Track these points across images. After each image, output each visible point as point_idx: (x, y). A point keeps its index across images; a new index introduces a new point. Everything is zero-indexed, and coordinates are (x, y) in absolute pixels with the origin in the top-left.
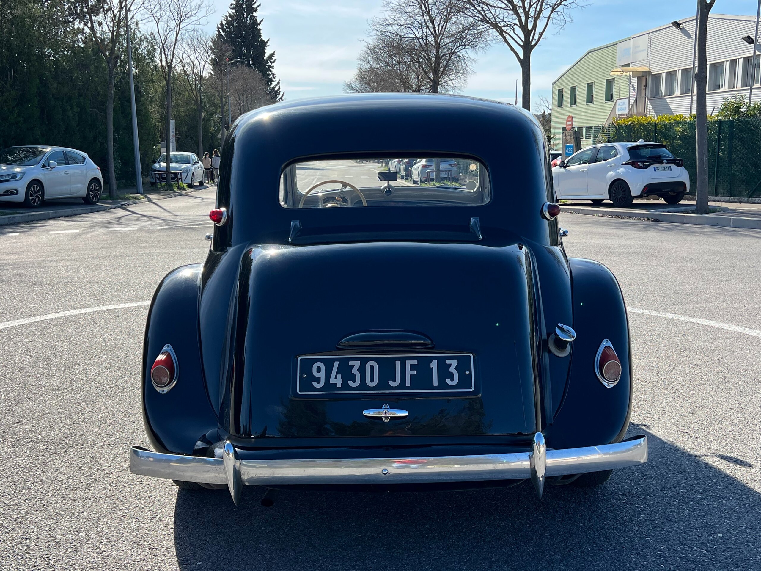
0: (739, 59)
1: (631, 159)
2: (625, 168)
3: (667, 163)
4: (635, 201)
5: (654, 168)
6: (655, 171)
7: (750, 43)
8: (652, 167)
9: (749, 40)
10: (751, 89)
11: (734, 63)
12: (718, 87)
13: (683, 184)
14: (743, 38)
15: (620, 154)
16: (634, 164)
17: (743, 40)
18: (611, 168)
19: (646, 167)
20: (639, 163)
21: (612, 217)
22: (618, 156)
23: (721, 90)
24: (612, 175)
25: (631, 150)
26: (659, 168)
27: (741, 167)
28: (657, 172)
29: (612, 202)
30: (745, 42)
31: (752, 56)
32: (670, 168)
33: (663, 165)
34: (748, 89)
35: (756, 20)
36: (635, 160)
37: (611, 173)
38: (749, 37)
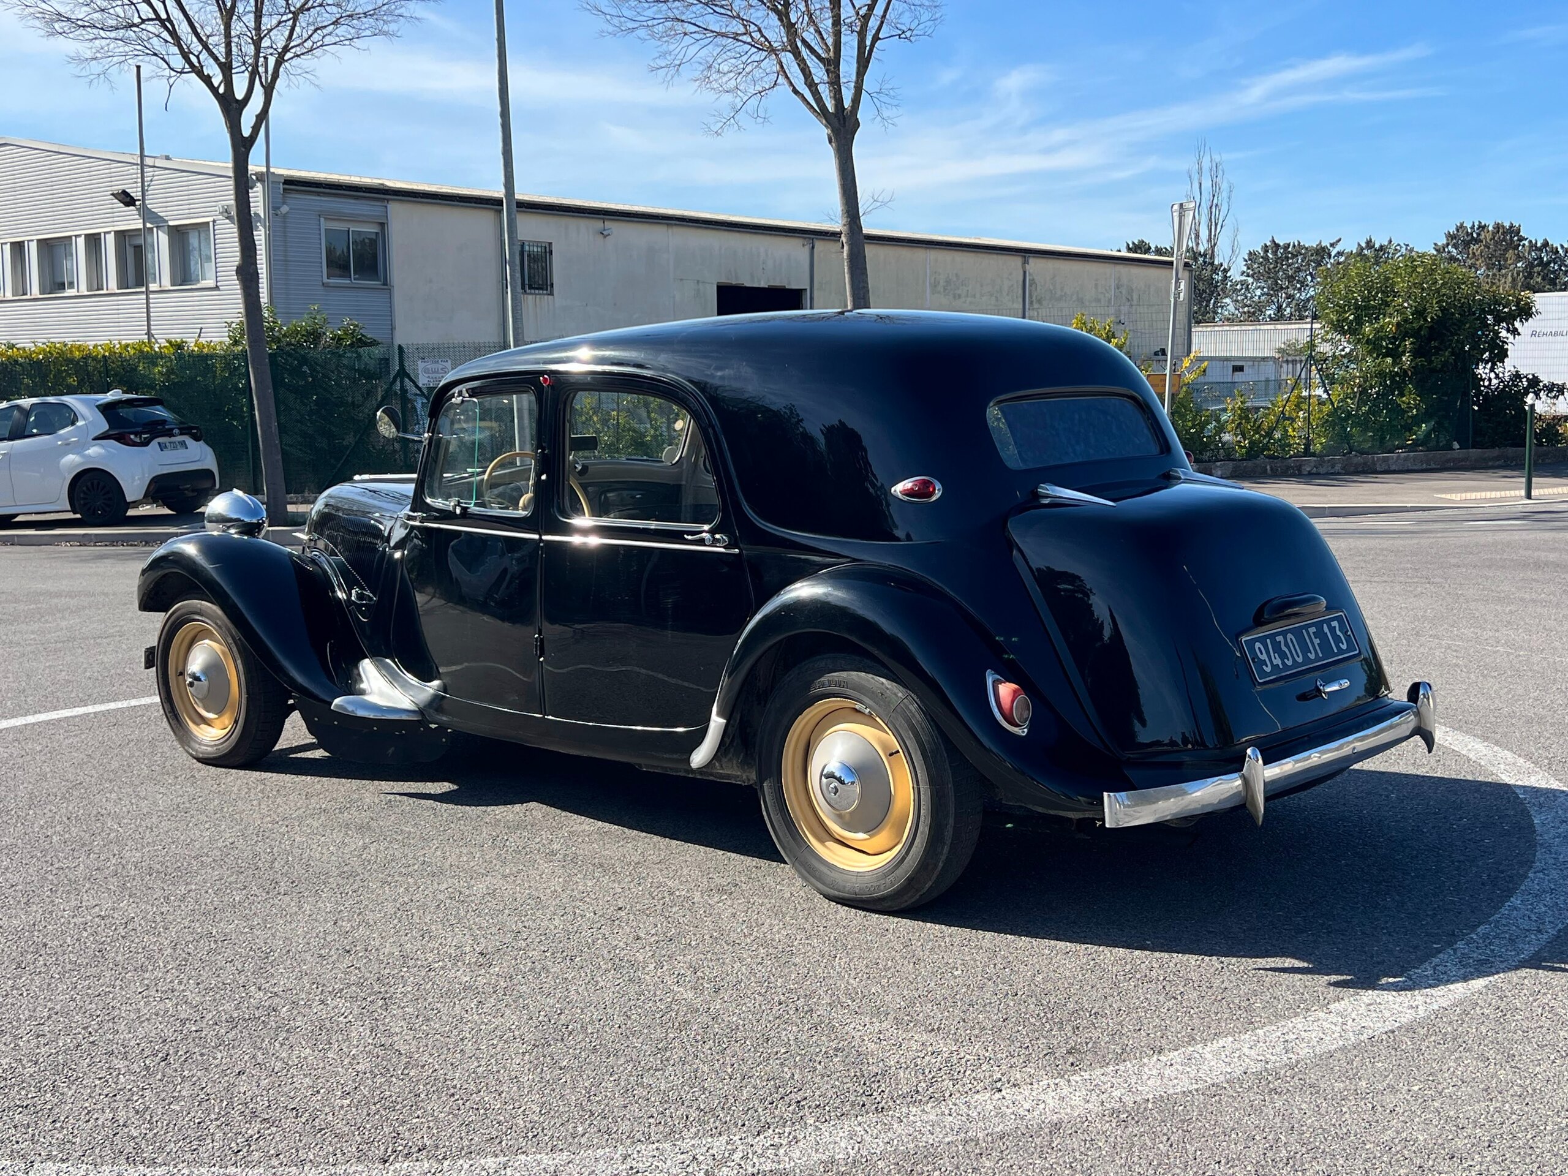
0: (105, 233)
1: (111, 428)
2: (103, 446)
3: (181, 434)
4: (131, 512)
5: (159, 443)
6: (162, 450)
7: (127, 204)
8: (155, 443)
9: (126, 199)
10: (148, 293)
11: (94, 241)
12: (61, 286)
13: (208, 473)
14: (113, 194)
15: (84, 419)
16: (121, 439)
17: (112, 197)
18: (68, 448)
19: (145, 443)
20: (132, 437)
21: (106, 545)
22: (80, 423)
23: (69, 292)
24: (72, 463)
25: (107, 410)
26: (168, 444)
27: (299, 439)
28: (166, 452)
29: (78, 516)
30: (116, 201)
31: (139, 230)
32: (183, 444)
33: (173, 439)
34: (142, 292)
35: (139, 162)
36: (122, 431)
37: (71, 458)
38: (124, 192)
